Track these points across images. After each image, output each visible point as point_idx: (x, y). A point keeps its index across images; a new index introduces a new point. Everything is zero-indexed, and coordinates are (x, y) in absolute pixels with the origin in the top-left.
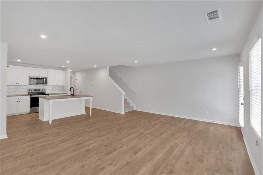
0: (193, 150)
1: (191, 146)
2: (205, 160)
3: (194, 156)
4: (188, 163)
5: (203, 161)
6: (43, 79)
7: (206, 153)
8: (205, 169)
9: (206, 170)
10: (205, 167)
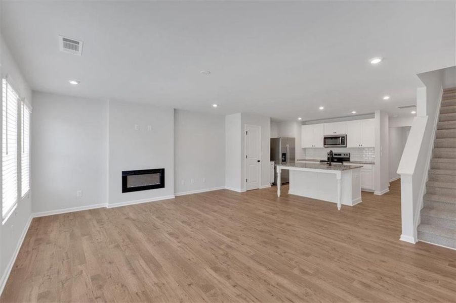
0: (122, 286)
1: (137, 294)
2: (91, 283)
3: (110, 277)
4: (110, 263)
5: (92, 281)
6: (339, 137)
7: (97, 298)
8: (84, 272)
9: (82, 271)
10: (84, 273)
